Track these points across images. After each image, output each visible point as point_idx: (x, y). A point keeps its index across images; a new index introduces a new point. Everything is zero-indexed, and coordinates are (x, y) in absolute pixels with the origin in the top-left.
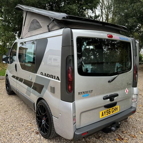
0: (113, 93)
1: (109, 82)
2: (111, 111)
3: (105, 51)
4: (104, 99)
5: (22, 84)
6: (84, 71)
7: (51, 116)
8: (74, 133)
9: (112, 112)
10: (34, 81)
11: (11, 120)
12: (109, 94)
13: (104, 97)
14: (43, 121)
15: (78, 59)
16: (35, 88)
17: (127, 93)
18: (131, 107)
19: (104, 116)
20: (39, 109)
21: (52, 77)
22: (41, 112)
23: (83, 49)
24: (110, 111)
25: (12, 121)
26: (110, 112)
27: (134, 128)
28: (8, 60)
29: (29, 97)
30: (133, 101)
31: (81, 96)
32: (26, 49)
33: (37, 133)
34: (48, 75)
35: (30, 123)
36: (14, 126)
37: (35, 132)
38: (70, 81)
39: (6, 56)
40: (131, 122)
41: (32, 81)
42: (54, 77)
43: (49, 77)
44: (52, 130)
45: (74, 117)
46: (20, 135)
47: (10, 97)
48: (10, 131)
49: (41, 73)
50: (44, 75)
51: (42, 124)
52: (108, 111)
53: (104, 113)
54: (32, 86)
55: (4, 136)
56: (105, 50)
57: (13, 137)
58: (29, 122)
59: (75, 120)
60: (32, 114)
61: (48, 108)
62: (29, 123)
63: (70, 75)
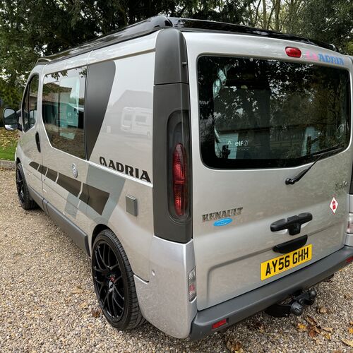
0: (297, 213)
1: (288, 183)
2: (291, 259)
3: (276, 95)
4: (273, 229)
5: (54, 184)
6: (217, 154)
7: (130, 274)
8: (192, 324)
9: (294, 263)
10: (83, 179)
11: (31, 278)
12: (285, 217)
13: (273, 224)
14: (111, 283)
15: (200, 118)
16: (86, 199)
17: (334, 211)
18: (344, 247)
19: (273, 273)
20: (98, 253)
21: (129, 170)
22: (103, 261)
23: (215, 90)
24: (289, 261)
25: (33, 280)
26: (287, 264)
27: (348, 299)
28: (18, 120)
29: (73, 219)
30: (349, 230)
31: (211, 223)
32: (68, 90)
33: (96, 315)
34: (119, 167)
35: (79, 288)
36: (38, 293)
37: (90, 310)
38: (178, 185)
39: (13, 112)
40: (339, 284)
41: (78, 179)
42: (134, 173)
43: (122, 171)
44: (133, 310)
45: (192, 282)
46: (51, 319)
47: (29, 216)
48: (27, 307)
49: (101, 158)
50: (108, 165)
51: (107, 292)
52: (283, 261)
53: (271, 266)
54: (80, 193)
55: (10, 323)
56: (275, 90)
57: (34, 325)
58: (76, 282)
59: (194, 288)
60: (84, 262)
61: (122, 253)
62: (76, 288)
63: (178, 167)
